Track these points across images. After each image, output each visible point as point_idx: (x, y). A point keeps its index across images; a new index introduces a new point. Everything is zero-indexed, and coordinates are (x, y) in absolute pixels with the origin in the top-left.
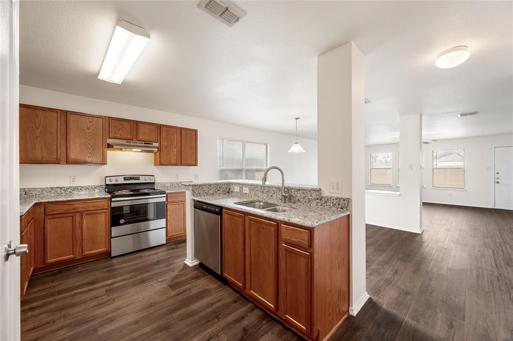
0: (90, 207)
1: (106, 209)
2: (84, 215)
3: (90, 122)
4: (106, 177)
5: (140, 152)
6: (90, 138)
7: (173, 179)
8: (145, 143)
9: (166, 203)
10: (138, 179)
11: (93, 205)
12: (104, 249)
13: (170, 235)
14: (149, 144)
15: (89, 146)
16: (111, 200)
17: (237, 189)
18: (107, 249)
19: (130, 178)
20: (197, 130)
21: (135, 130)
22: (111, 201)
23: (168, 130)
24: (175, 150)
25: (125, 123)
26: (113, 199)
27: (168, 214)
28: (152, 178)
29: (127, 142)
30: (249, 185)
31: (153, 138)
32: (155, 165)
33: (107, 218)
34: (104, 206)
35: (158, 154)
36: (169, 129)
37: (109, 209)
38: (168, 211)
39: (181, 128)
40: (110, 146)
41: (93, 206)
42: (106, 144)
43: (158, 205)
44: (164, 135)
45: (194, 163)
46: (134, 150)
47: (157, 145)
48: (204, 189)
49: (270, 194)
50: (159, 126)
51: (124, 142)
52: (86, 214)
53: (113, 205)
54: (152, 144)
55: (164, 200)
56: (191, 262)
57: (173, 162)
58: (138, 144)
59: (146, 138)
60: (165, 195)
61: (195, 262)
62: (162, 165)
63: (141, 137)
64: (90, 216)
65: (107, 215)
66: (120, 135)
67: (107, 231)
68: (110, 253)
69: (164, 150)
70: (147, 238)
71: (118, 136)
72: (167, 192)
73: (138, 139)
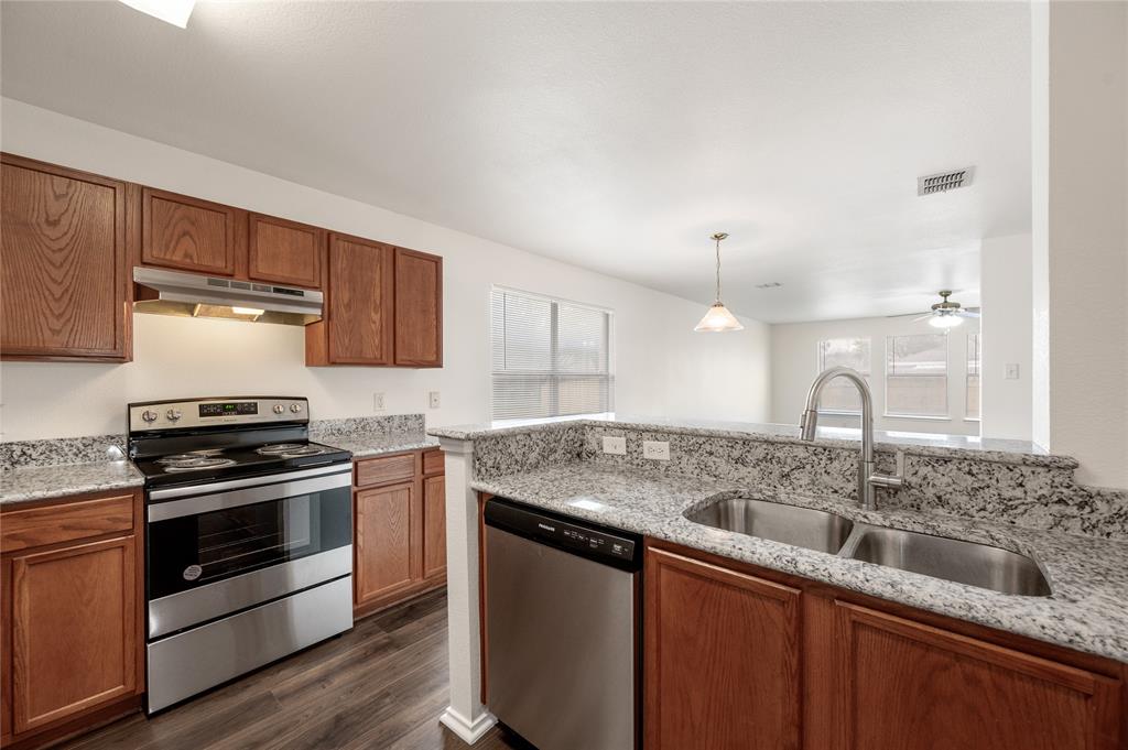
0: (52, 530)
1: (126, 533)
2: (22, 569)
3: (57, 197)
4: (130, 406)
5: (260, 319)
6: (58, 258)
7: (366, 410)
8: (277, 290)
9: (355, 489)
10: (252, 410)
11: (64, 522)
12: (116, 690)
13: (365, 596)
14: (292, 292)
15: (54, 287)
16: (147, 496)
17: (614, 445)
18: (130, 687)
19: (223, 409)
20: (440, 258)
21: (243, 242)
22: (148, 501)
23: (353, 251)
24: (376, 317)
25: (204, 216)
26: (154, 494)
27: (360, 527)
28: (299, 405)
29: (210, 283)
30: (669, 433)
31: (305, 275)
32: (310, 362)
33: (130, 565)
34: (119, 520)
35: (322, 326)
36: (358, 247)
37: (140, 530)
38: (360, 516)
39: (395, 249)
40: (143, 293)
41: (66, 528)
42: (130, 287)
43: (325, 499)
44: (340, 264)
45: (433, 358)
46: (238, 310)
47: (318, 296)
48: (512, 449)
49: (776, 469)
50: (325, 236)
51: (200, 281)
52: (32, 563)
53: (155, 514)
54: (302, 294)
55: (346, 480)
56: (471, 725)
57: (370, 354)
58: (252, 292)
59: (282, 271)
60: (350, 466)
61: (483, 721)
62: (334, 364)
63: (262, 268)
64: (53, 567)
65: (127, 554)
66: (186, 255)
67: (130, 616)
68: (145, 696)
69: (342, 314)
70: (283, 620)
71: (177, 257)
72: (357, 453)
73: (252, 275)
